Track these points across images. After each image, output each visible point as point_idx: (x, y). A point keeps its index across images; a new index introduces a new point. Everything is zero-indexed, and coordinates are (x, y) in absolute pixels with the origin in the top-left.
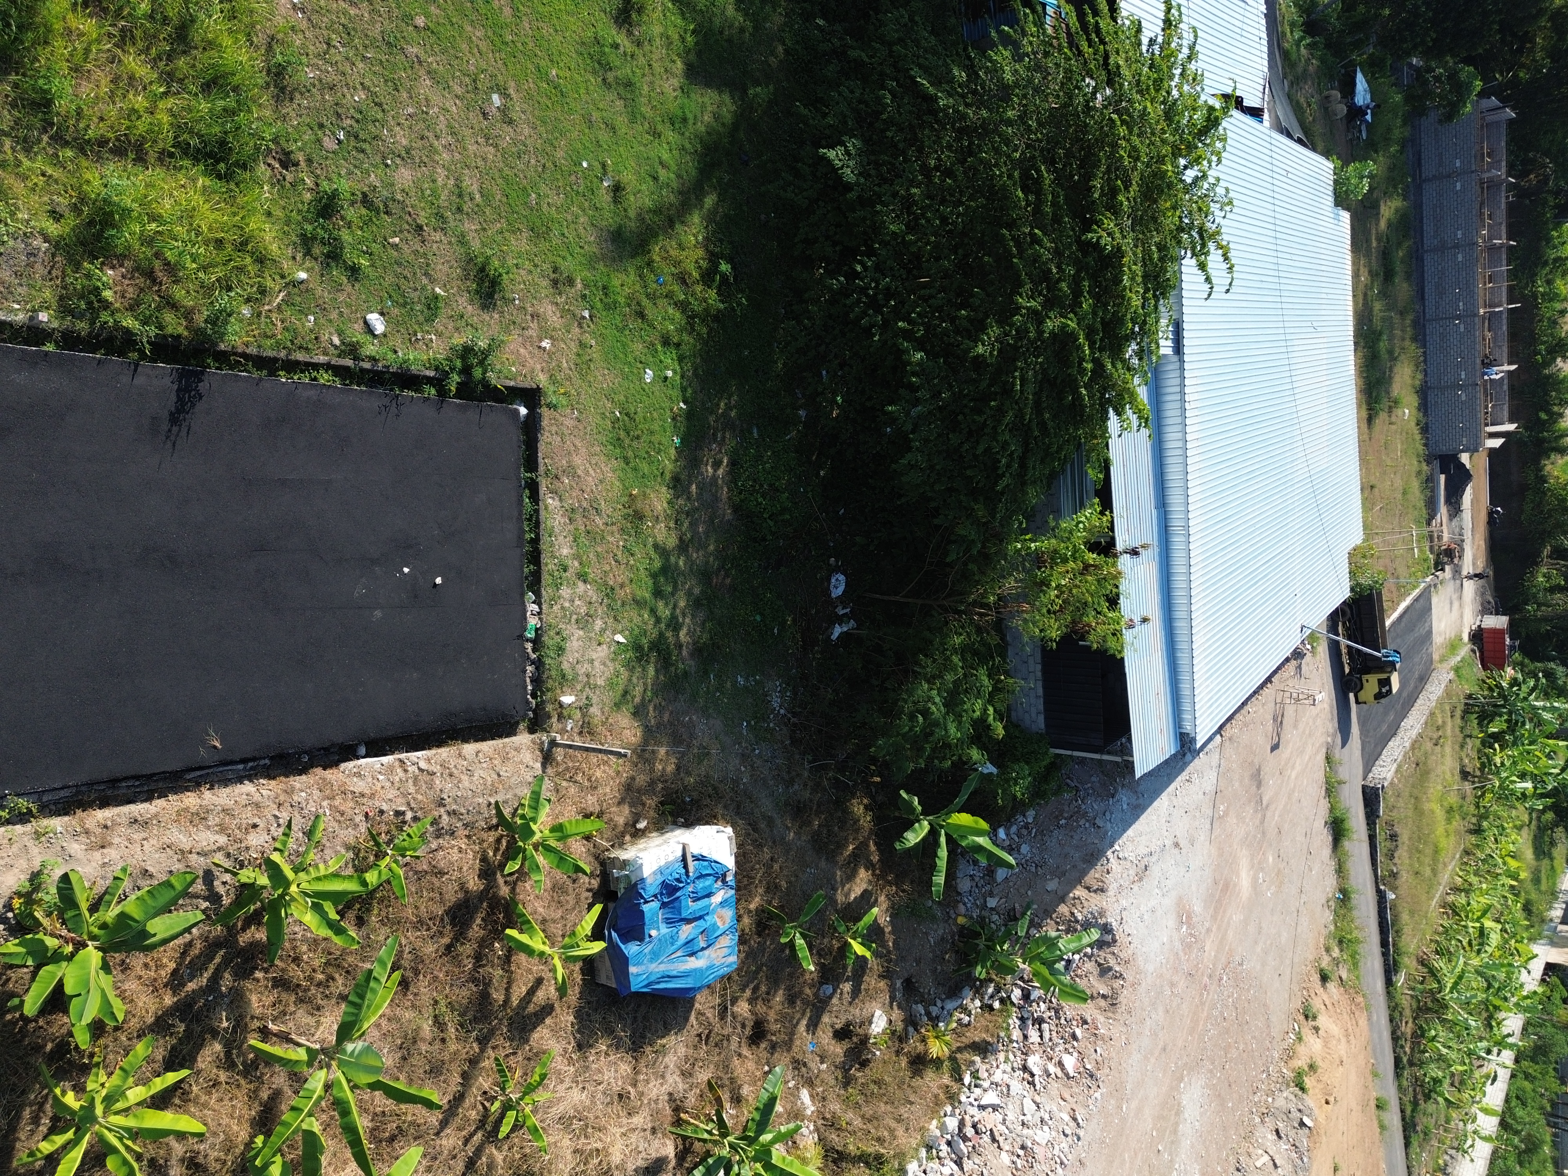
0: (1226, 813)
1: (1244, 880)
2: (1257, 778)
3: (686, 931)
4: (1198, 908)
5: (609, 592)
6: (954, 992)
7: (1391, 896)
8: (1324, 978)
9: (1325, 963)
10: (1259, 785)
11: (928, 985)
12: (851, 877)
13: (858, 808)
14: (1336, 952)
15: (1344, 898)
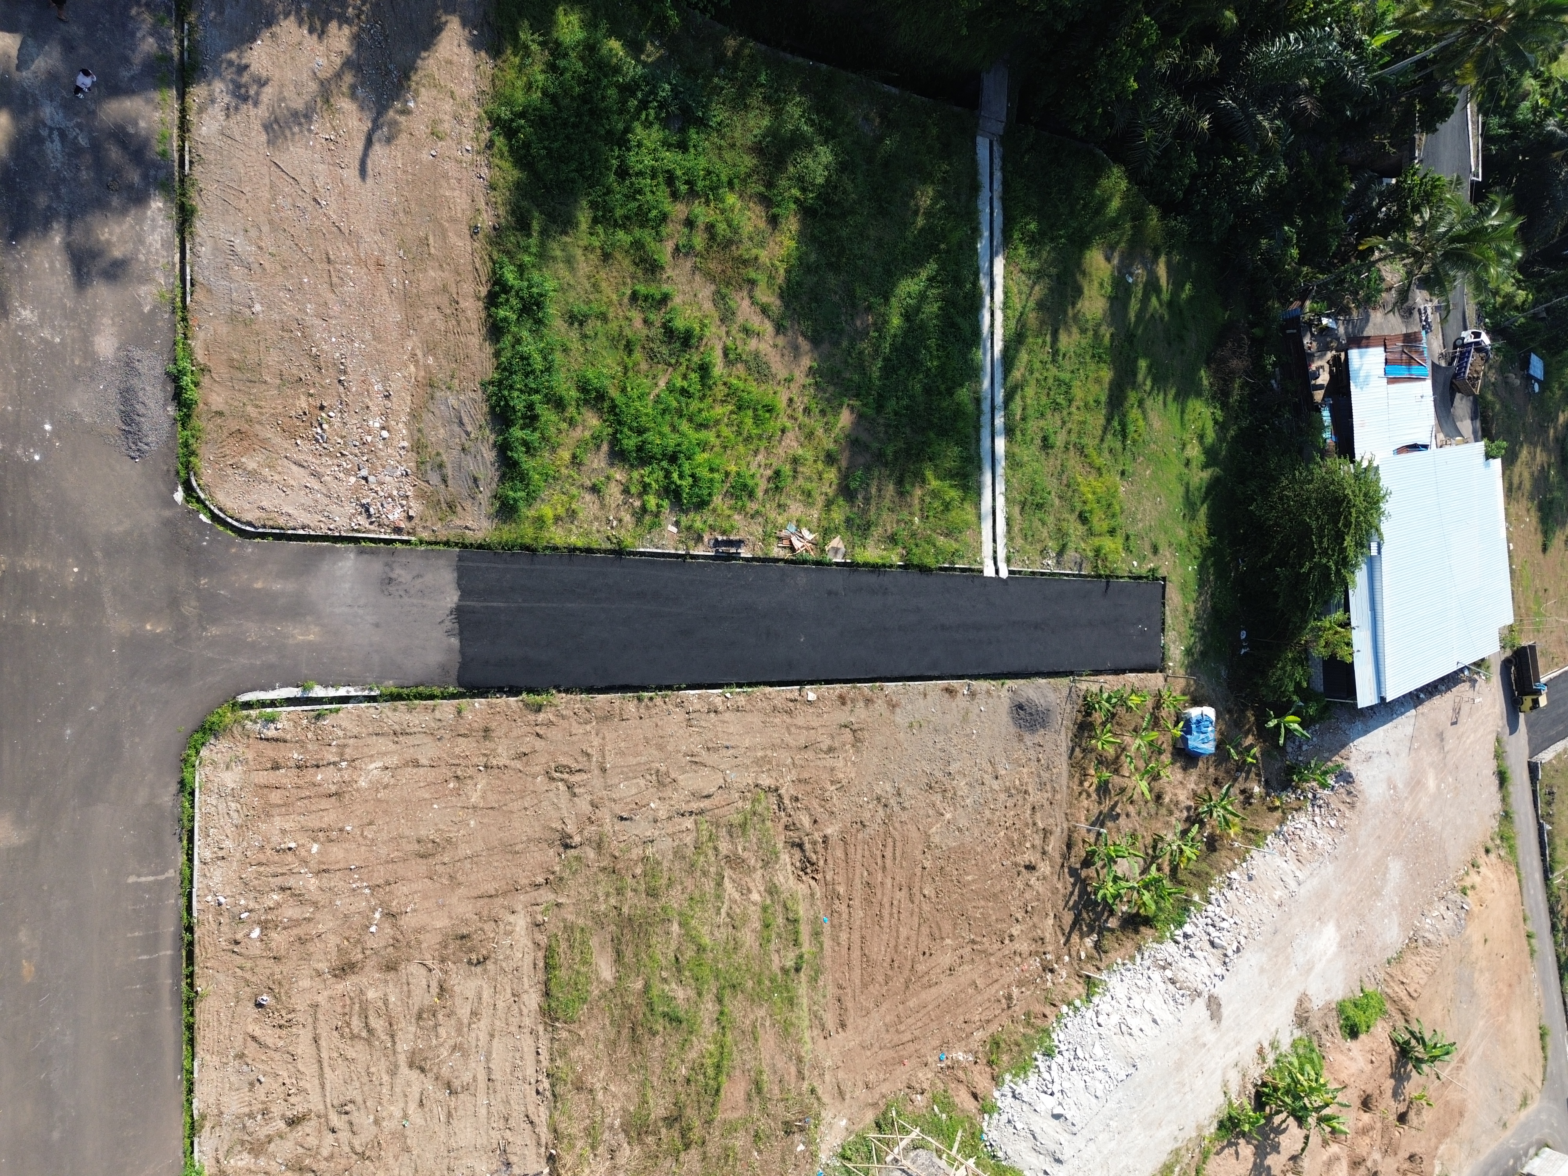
0: (1419, 748)
1: (1431, 783)
2: (1441, 736)
3: (1202, 736)
4: (1400, 785)
5: (1180, 634)
6: (1284, 789)
7: (1548, 827)
8: (1487, 851)
9: (1490, 845)
10: (1442, 740)
11: (1274, 783)
12: (1246, 737)
13: (1249, 714)
14: (1498, 842)
15: (1507, 816)
